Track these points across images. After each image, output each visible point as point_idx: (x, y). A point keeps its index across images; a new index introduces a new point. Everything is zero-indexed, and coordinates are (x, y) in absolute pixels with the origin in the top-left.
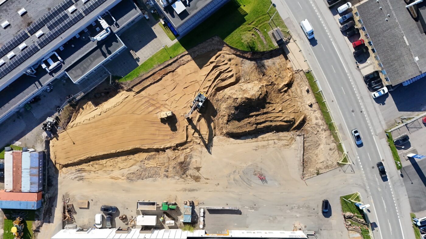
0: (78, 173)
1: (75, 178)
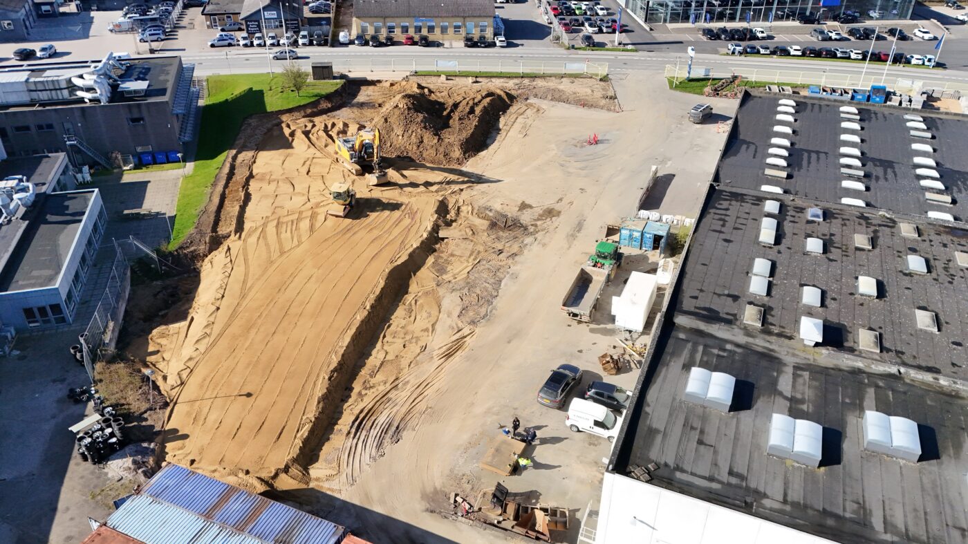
0: (364, 433)
1: (380, 445)
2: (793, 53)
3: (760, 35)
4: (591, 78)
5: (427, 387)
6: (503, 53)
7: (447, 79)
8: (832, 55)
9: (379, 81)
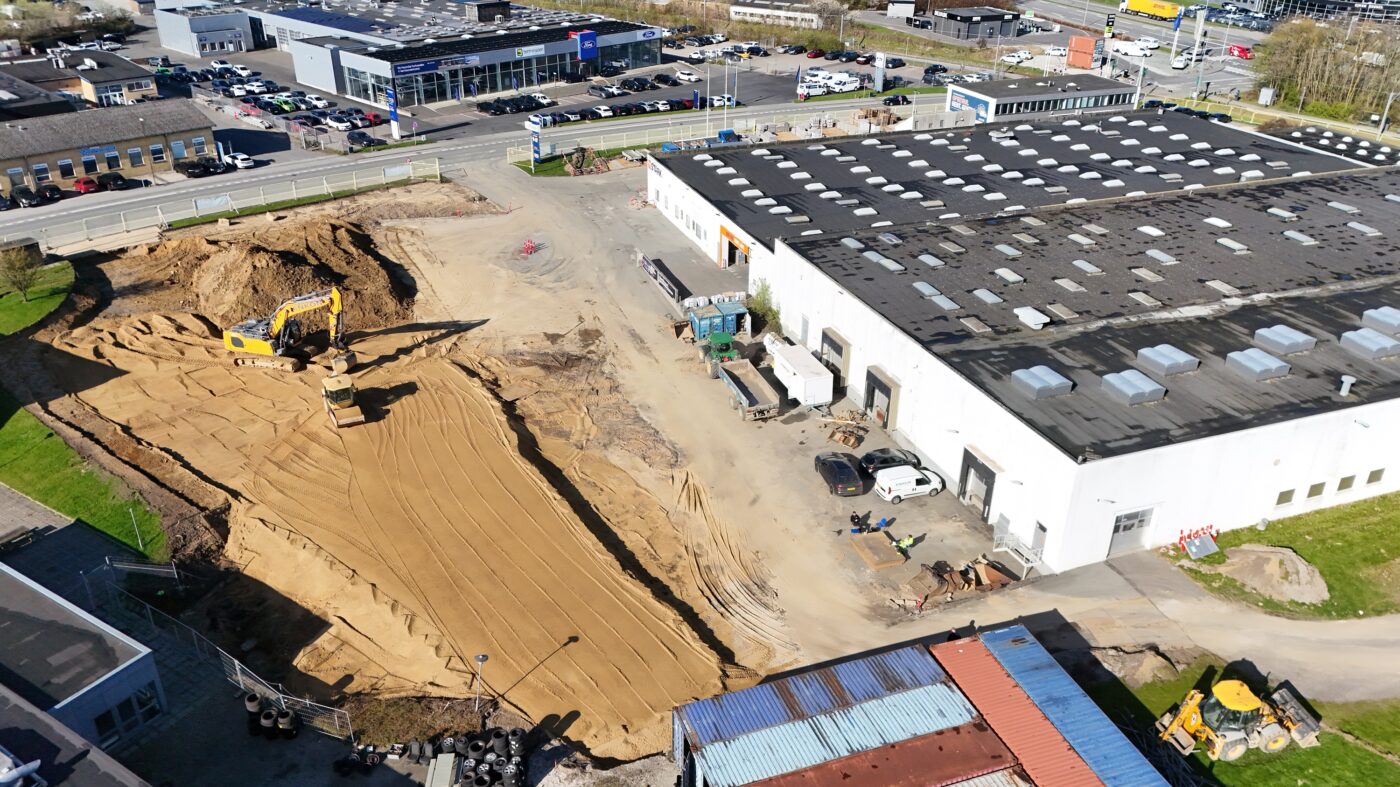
0: (734, 606)
1: (766, 606)
2: (603, 114)
3: (544, 102)
4: (426, 181)
5: (725, 538)
6: (262, 176)
7: (231, 224)
8: (640, 110)
9: (123, 251)
